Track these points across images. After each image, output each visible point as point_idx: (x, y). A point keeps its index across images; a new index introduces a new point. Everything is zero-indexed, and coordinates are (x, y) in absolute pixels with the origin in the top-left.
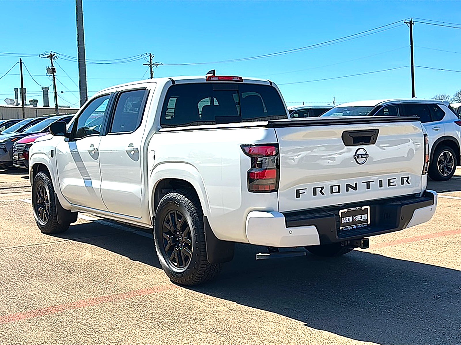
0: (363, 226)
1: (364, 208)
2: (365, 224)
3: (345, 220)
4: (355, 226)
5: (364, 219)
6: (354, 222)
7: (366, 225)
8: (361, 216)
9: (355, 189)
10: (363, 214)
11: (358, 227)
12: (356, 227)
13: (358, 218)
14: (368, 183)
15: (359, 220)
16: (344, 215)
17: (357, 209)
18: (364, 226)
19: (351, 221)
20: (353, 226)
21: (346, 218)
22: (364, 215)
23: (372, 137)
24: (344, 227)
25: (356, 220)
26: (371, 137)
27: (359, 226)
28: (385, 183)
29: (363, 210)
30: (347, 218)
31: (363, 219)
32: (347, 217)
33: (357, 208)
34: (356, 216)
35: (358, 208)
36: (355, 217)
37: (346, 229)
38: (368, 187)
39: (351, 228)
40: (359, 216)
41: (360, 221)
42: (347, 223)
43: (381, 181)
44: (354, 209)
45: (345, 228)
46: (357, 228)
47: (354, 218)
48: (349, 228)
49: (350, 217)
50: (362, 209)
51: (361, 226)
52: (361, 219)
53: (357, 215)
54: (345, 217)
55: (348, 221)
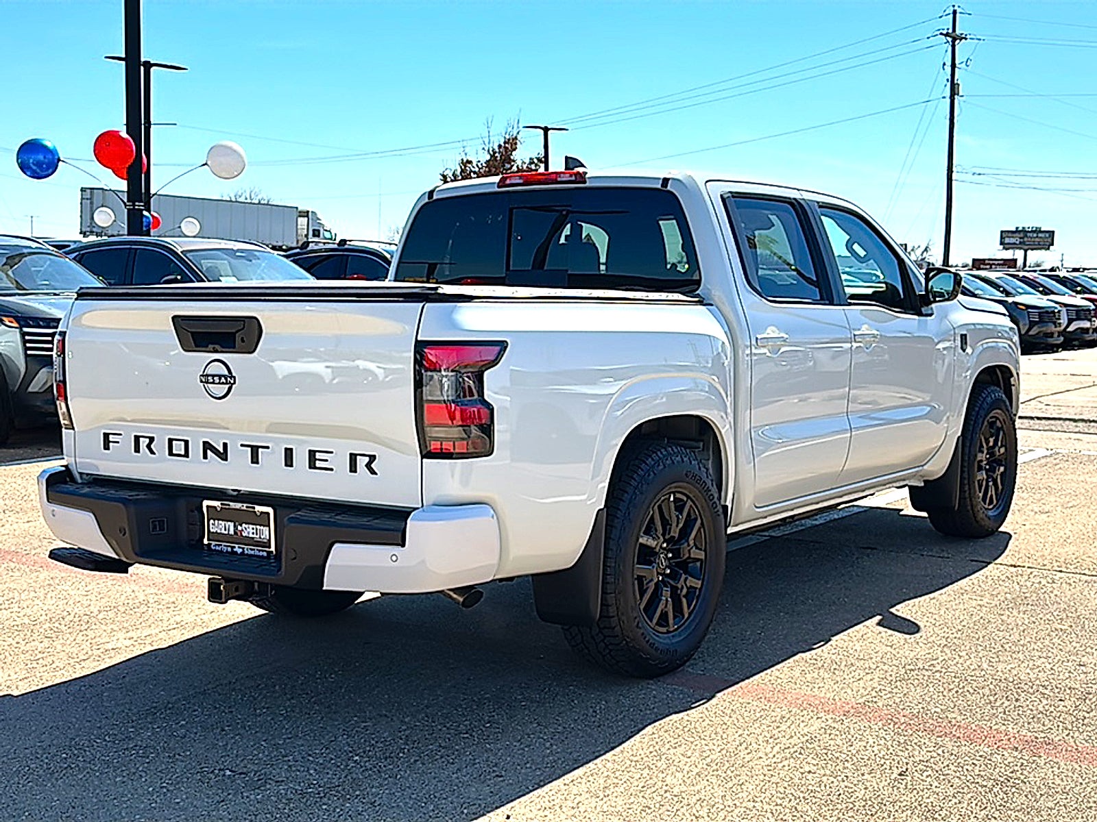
0: (257, 553)
1: (259, 509)
2: (263, 551)
3: (218, 527)
4: (239, 547)
5: (262, 537)
6: (238, 538)
7: (265, 554)
8: (254, 527)
9: (223, 456)
10: (260, 525)
11: (246, 552)
12: (241, 550)
13: (249, 530)
14: (255, 450)
15: (251, 535)
16: (215, 514)
17: (244, 508)
18: (261, 553)
19: (232, 532)
20: (235, 547)
21: (220, 522)
22: (262, 528)
23: (237, 335)
24: (214, 543)
25: (244, 535)
26: (234, 334)
27: (248, 550)
28: (301, 458)
29: (258, 514)
30: (223, 523)
31: (260, 538)
32: (223, 520)
33: (245, 505)
34: (244, 525)
35: (247, 507)
36: (241, 526)
37: (217, 548)
38: (255, 460)
39: (229, 549)
40: (251, 526)
41: (253, 538)
42: (220, 533)
43: (289, 453)
44: (238, 506)
45: (216, 545)
46: (243, 553)
47: (240, 528)
48: (225, 547)
49: (229, 523)
50: (255, 512)
51: (252, 552)
52: (255, 536)
53: (246, 524)
54: (219, 520)
55: (223, 531)
